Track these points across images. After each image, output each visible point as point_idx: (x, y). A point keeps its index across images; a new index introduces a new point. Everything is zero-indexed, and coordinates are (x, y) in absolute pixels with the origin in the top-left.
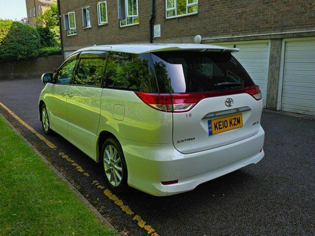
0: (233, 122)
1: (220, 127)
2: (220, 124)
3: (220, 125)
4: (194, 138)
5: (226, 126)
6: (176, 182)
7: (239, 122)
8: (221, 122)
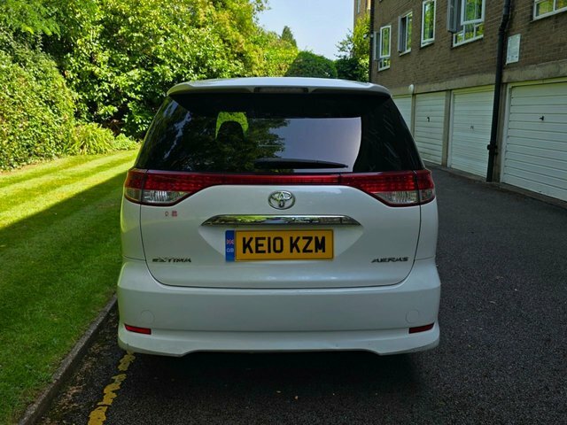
0: (301, 244)
1: (260, 249)
2: (260, 242)
3: (257, 245)
4: (190, 261)
5: (278, 248)
6: (148, 331)
7: (320, 245)
8: (264, 239)
